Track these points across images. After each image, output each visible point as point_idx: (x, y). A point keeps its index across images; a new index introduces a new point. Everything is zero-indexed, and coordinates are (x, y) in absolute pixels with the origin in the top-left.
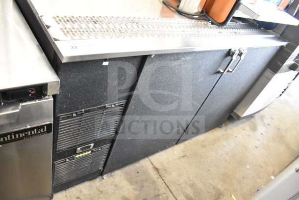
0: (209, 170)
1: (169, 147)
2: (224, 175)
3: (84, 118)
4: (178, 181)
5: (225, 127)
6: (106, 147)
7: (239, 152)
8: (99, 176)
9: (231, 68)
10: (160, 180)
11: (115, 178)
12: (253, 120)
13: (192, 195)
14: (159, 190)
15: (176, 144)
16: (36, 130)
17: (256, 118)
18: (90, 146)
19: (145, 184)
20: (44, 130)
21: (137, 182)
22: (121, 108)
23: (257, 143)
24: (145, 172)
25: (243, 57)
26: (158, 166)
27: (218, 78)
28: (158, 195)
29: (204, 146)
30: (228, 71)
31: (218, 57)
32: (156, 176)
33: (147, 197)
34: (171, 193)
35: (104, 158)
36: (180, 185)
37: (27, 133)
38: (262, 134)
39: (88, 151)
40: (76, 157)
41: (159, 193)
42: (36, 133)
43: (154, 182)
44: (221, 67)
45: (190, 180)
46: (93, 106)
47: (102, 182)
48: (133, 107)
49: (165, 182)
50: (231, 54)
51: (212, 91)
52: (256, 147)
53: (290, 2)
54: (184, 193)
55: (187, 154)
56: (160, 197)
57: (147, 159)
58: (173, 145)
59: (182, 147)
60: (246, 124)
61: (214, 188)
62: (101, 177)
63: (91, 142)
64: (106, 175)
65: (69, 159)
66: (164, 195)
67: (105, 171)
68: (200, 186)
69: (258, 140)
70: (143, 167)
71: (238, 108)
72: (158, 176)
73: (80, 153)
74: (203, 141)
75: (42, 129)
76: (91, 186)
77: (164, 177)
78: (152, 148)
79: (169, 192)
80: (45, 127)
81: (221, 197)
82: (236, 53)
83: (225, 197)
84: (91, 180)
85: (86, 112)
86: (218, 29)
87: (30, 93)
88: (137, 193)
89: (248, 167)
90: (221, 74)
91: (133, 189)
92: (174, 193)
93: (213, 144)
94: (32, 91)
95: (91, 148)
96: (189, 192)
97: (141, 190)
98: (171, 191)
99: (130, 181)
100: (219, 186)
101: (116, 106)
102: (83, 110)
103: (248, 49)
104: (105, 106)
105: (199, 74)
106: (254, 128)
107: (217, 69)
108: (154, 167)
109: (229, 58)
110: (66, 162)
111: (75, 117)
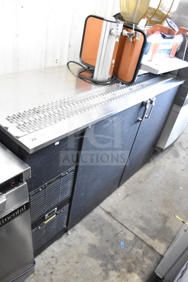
0: (151, 201)
1: (113, 191)
2: (164, 201)
3: (47, 189)
4: (129, 217)
5: (153, 161)
6: (66, 207)
7: (171, 178)
8: (64, 233)
9: (147, 114)
10: (114, 221)
11: (77, 231)
12: (173, 148)
13: (144, 225)
14: (116, 230)
15: (118, 187)
16: (18, 211)
17: (175, 146)
18: (54, 211)
19: (104, 228)
20: (24, 209)
21: (96, 229)
22: (73, 172)
23: (183, 167)
24: (100, 218)
25: (153, 104)
26: (109, 210)
27: (139, 125)
28: (117, 234)
29: (140, 182)
30: (146, 118)
31: (135, 110)
32: (110, 219)
33: (108, 239)
34: (127, 229)
35: (66, 217)
36: (132, 220)
37: (12, 215)
38: (184, 157)
39: (54, 215)
40: (46, 222)
41: (118, 232)
42: (18, 213)
43: (110, 225)
44: (139, 116)
45: (138, 214)
46: (52, 178)
47: (68, 238)
48: (81, 169)
49: (119, 222)
50: (144, 105)
51: (137, 136)
52: (183, 170)
53: (177, 49)
54: (137, 226)
55: (129, 193)
56: (119, 235)
57: (98, 207)
58: (116, 189)
59: (123, 188)
60: (168, 153)
61: (159, 214)
62: (66, 234)
63: (54, 207)
64: (69, 231)
65: (40, 226)
66: (122, 233)
67: (68, 227)
68: (148, 216)
69: (183, 164)
70: (97, 215)
71: (159, 142)
72: (112, 218)
73: (48, 219)
74: (139, 178)
75: (22, 209)
76: (60, 244)
77: (116, 218)
78: (100, 197)
79: (125, 229)
80: (25, 206)
81: (168, 219)
82: (148, 102)
83: (171, 219)
84: (58, 239)
85: (48, 184)
86: (129, 87)
87: (12, 184)
88: (99, 237)
89: (181, 188)
90: (140, 122)
91: (96, 235)
92: (129, 228)
93: (148, 178)
94: (13, 182)
95: (56, 212)
96: (141, 224)
97: (102, 234)
98: (126, 228)
99: (91, 229)
100: (163, 211)
101: (69, 173)
102: (46, 184)
103: (155, 97)
104: (61, 175)
105: (124, 128)
106: (176, 155)
107: (136, 119)
108: (106, 212)
109: (144, 108)
110: (38, 229)
111: (41, 191)
